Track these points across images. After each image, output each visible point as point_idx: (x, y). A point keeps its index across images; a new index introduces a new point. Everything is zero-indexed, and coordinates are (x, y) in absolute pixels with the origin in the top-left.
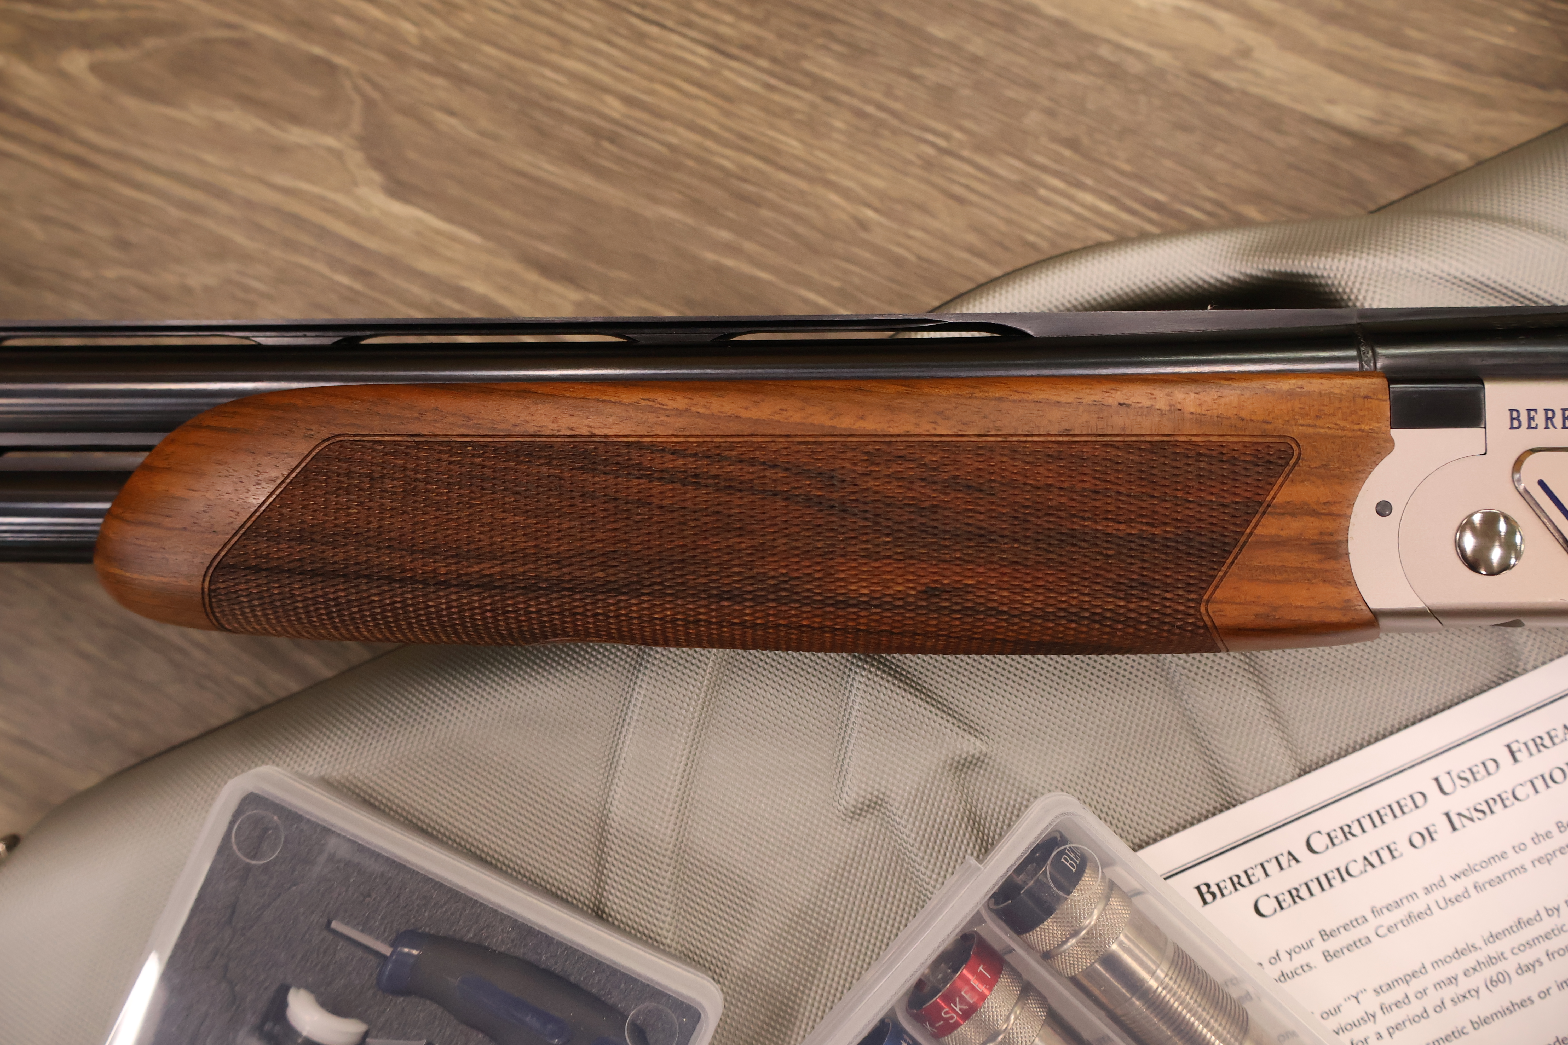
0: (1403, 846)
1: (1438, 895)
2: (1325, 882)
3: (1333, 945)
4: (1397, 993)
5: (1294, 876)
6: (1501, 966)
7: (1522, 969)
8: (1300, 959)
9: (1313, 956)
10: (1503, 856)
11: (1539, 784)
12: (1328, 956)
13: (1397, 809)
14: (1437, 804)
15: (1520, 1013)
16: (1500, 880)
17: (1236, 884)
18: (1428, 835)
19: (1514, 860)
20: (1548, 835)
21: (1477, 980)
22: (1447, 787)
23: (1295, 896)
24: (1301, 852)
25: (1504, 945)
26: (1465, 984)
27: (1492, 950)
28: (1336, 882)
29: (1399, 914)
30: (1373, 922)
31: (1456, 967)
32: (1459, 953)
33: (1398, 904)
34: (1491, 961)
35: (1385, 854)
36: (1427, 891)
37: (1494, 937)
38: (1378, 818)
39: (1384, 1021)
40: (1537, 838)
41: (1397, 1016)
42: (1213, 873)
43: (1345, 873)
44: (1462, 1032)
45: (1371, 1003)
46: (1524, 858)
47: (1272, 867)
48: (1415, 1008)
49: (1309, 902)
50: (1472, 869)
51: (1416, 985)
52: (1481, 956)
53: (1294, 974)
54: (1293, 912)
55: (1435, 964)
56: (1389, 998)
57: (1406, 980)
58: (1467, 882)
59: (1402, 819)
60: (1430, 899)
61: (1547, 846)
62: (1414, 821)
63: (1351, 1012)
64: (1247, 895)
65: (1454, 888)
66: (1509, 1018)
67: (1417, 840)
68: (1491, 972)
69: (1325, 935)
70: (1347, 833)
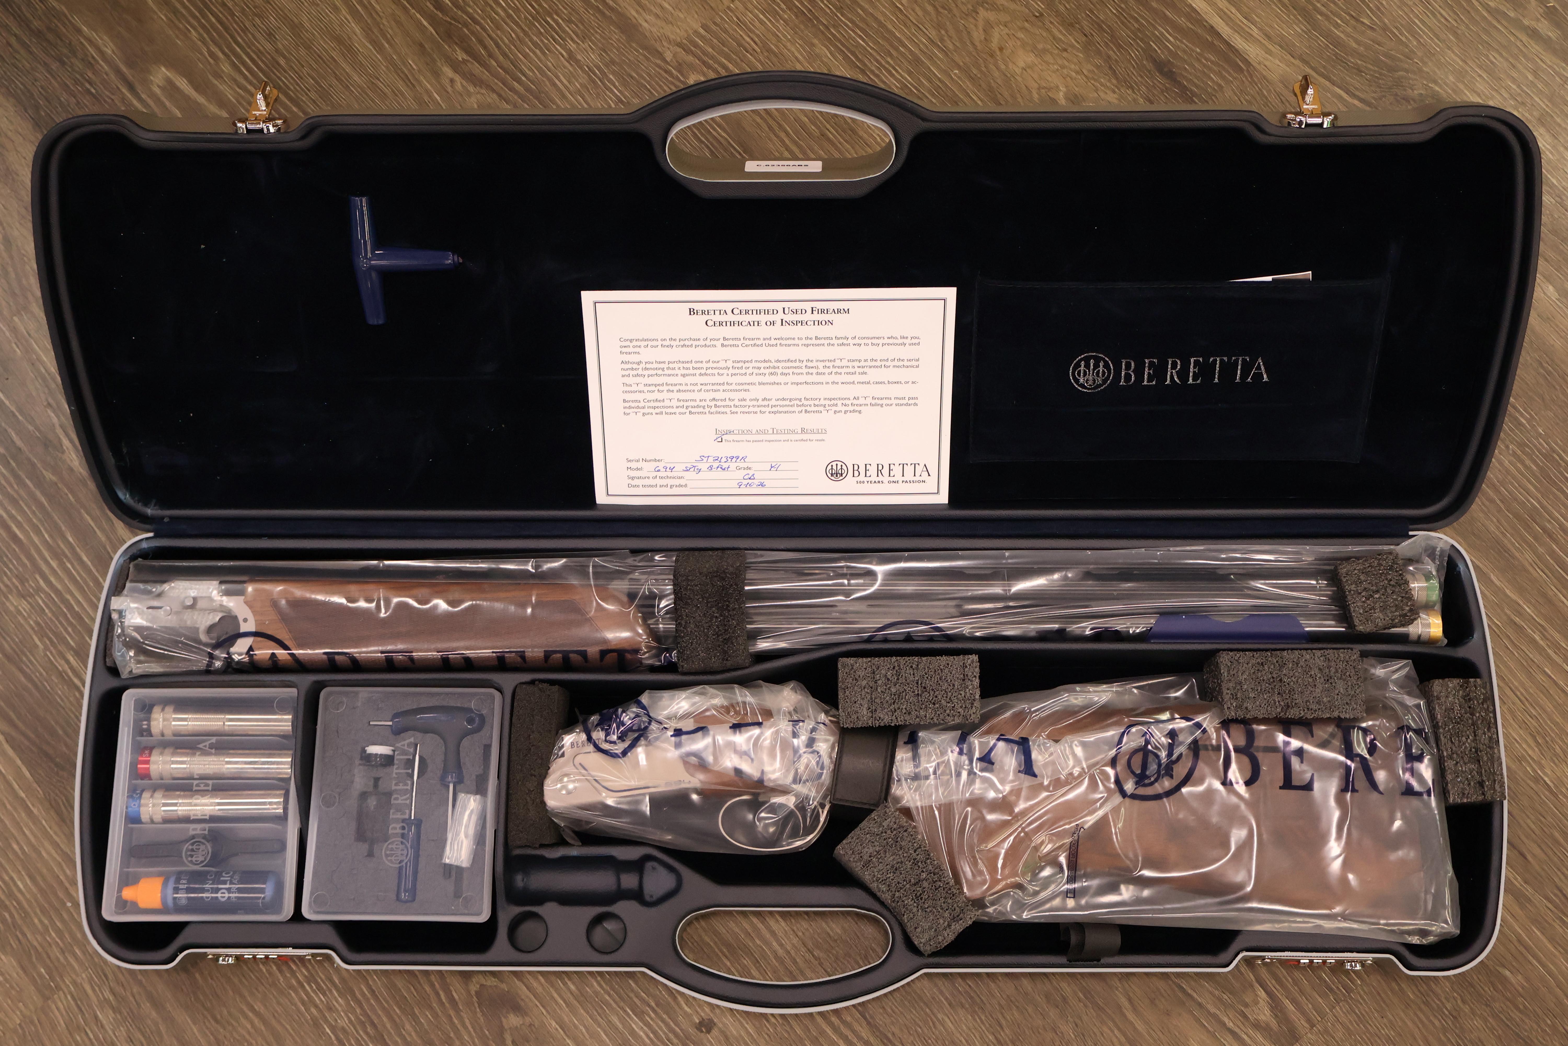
0: (763, 323)
1: (767, 342)
2: (733, 324)
3: (726, 343)
4: (740, 365)
5: (723, 318)
6: (776, 370)
7: (782, 374)
8: (713, 343)
9: (718, 344)
10: (794, 339)
11: (816, 323)
12: (722, 345)
13: (767, 312)
14: (781, 315)
15: (775, 386)
16: (789, 345)
17: (703, 312)
18: (773, 323)
19: (796, 342)
20: (811, 339)
21: (767, 371)
22: (786, 311)
23: (721, 324)
24: (729, 312)
25: (780, 365)
26: (762, 371)
27: (776, 365)
28: (736, 325)
29: (752, 342)
30: (742, 342)
31: (762, 365)
32: (765, 361)
33: (753, 339)
34: (774, 367)
35: (756, 324)
36: (764, 339)
37: (778, 361)
38: (758, 312)
39: (731, 371)
40: (807, 338)
41: (736, 371)
42: (696, 306)
43: (740, 324)
44: (755, 384)
45: (730, 364)
46: (800, 342)
47: (717, 313)
48: (743, 371)
49: (725, 327)
50: (782, 339)
51: (747, 365)
52: (771, 364)
53: (709, 346)
54: (718, 328)
55: (756, 361)
56: (736, 365)
57: (744, 362)
58: (778, 342)
59: (766, 315)
60: (764, 342)
61: (809, 342)
62: (771, 318)
63: (722, 364)
64: (706, 317)
65: (773, 342)
66: (771, 386)
67: (768, 323)
68: (773, 371)
69: (724, 339)
70: (747, 312)
